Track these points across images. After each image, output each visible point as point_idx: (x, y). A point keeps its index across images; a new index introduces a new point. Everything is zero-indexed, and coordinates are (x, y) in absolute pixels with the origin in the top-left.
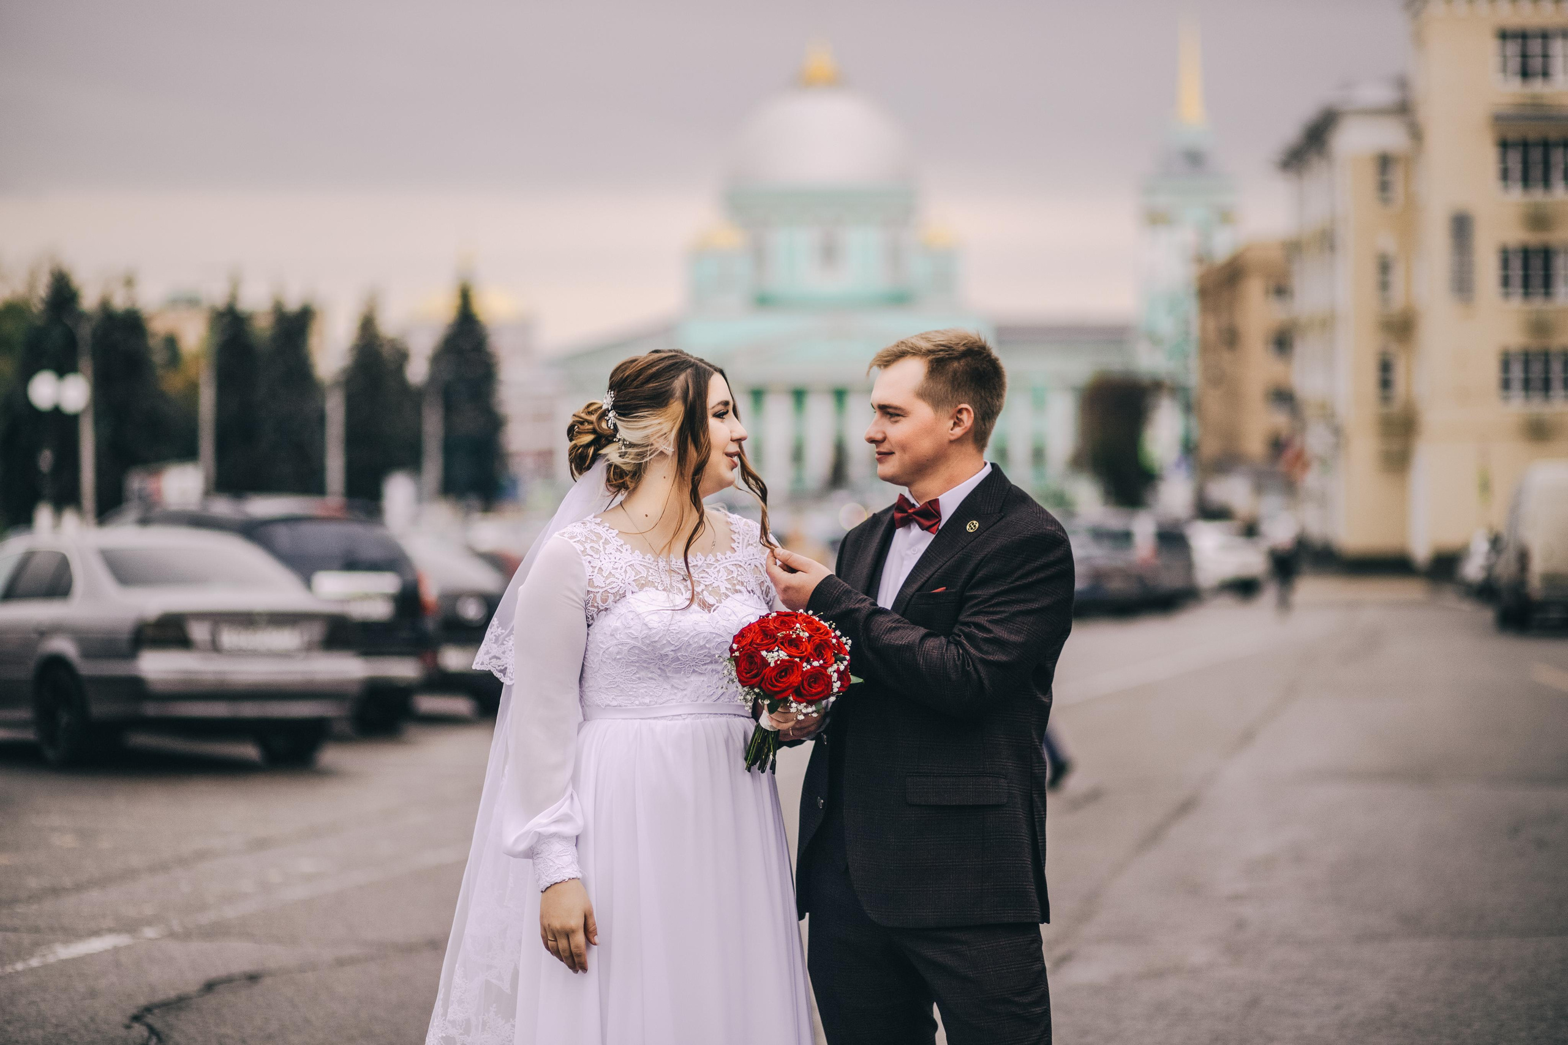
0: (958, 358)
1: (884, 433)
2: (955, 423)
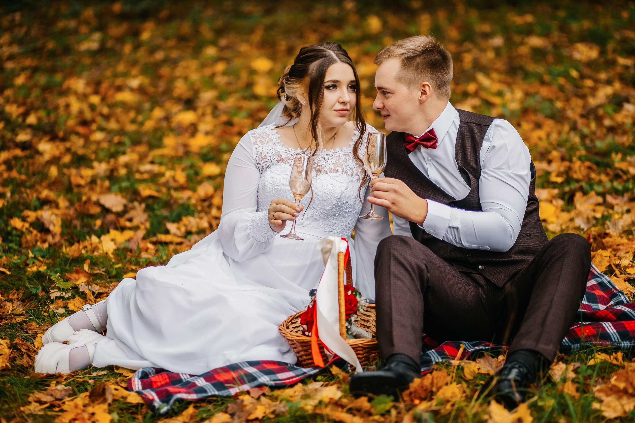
0: (419, 56)
1: (383, 103)
2: (422, 93)
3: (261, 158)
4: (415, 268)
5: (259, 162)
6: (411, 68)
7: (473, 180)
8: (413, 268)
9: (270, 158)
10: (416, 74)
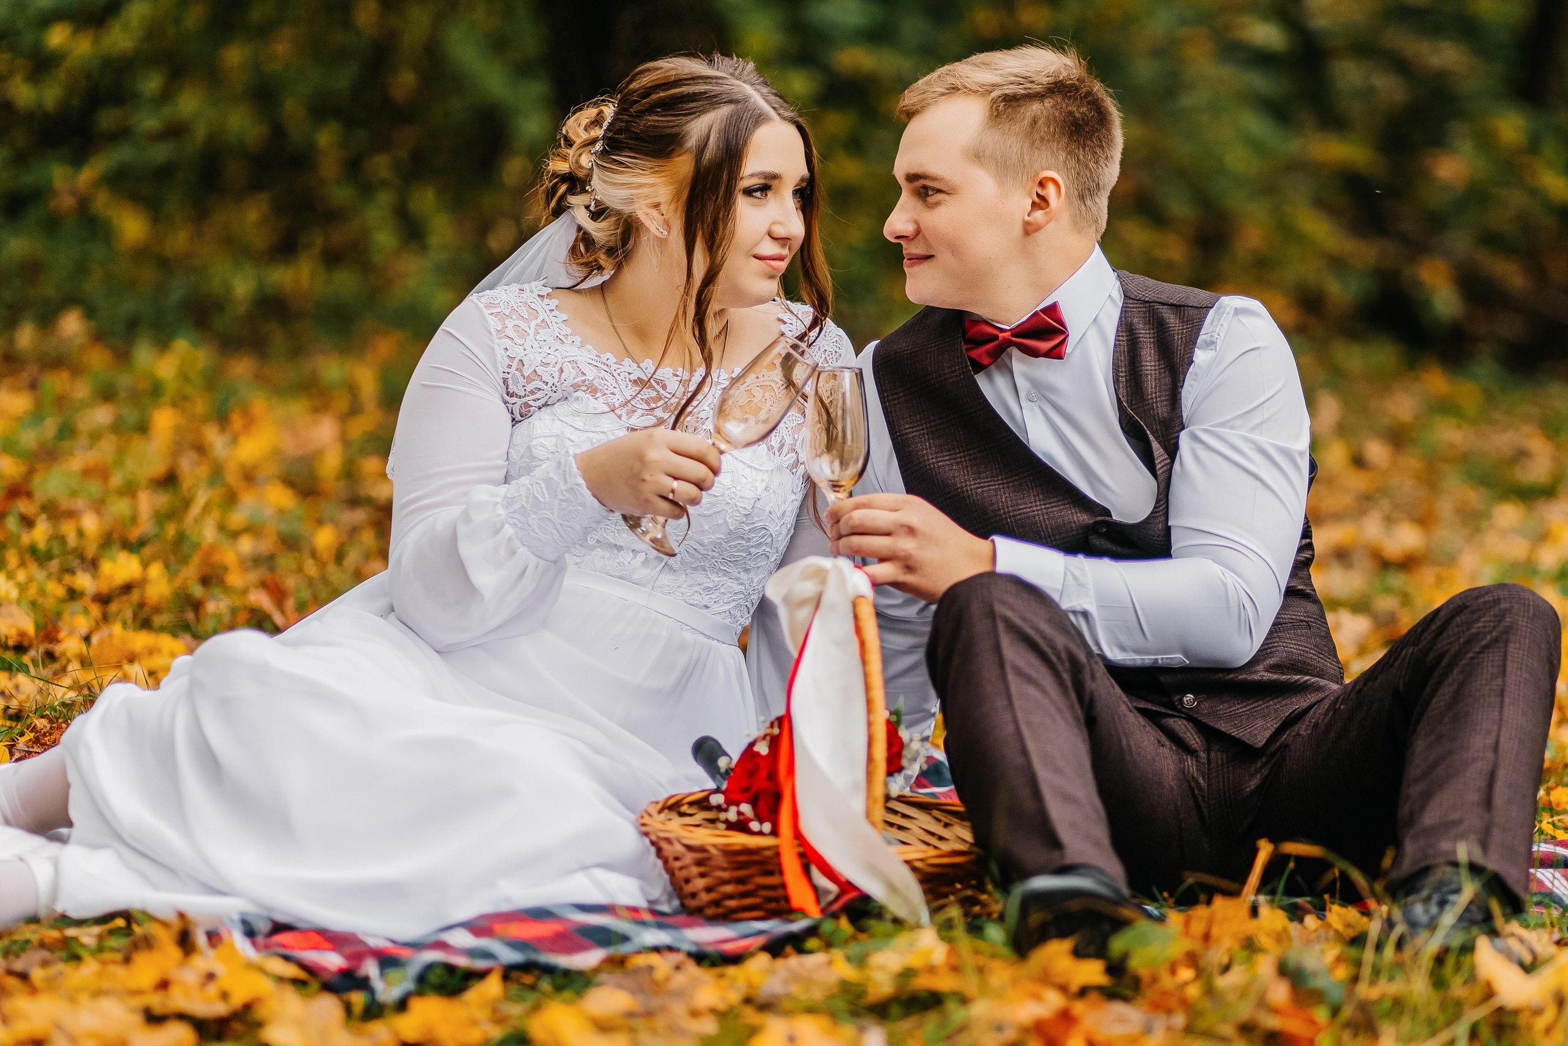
1: (916, 222)
2: (1034, 204)
3: (521, 379)
4: (1064, 655)
5: (516, 391)
6: (1016, 128)
7: (1160, 463)
8: (1059, 657)
9: (551, 382)
10: (1026, 145)
